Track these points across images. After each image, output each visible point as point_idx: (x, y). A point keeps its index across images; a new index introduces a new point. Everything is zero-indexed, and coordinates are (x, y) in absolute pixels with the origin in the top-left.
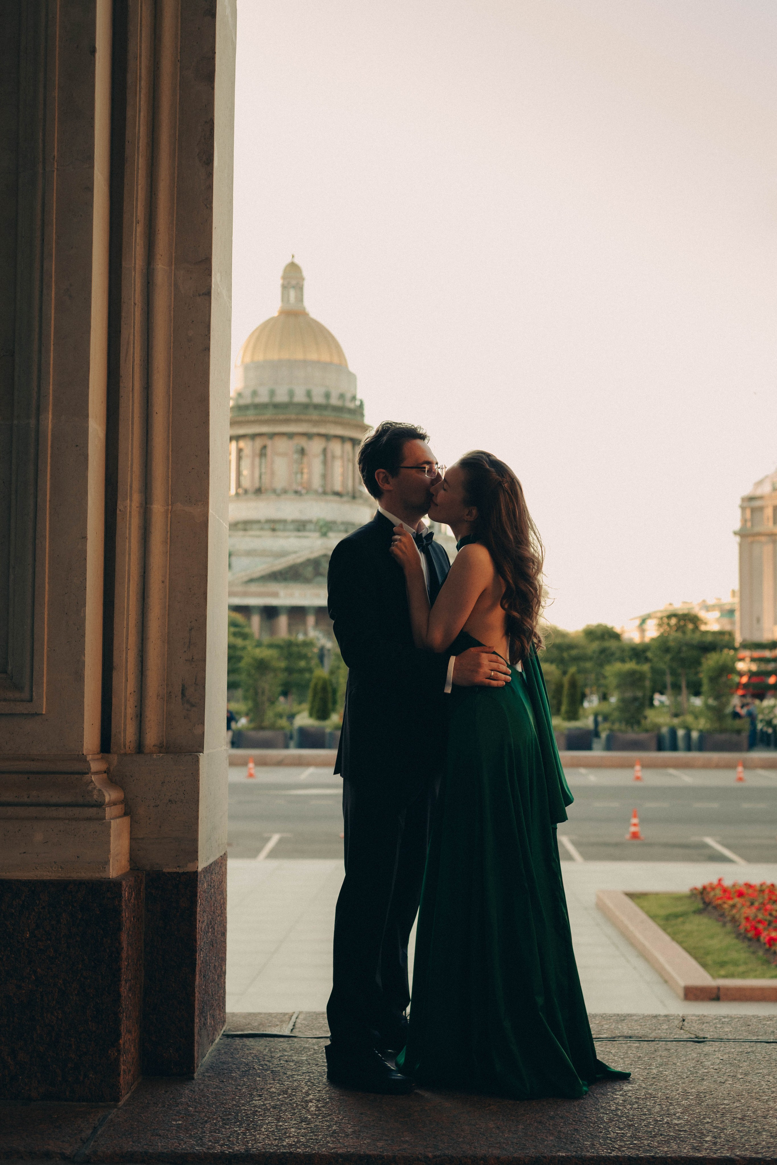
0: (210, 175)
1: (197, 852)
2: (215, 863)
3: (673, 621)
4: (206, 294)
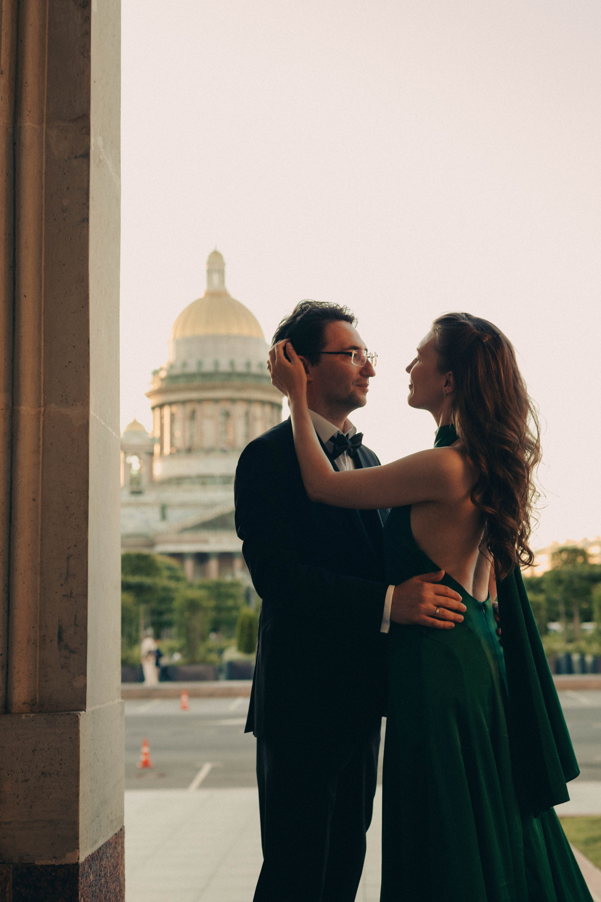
0: (87, 19)
1: (78, 838)
2: (107, 845)
3: (564, 556)
4: (83, 156)
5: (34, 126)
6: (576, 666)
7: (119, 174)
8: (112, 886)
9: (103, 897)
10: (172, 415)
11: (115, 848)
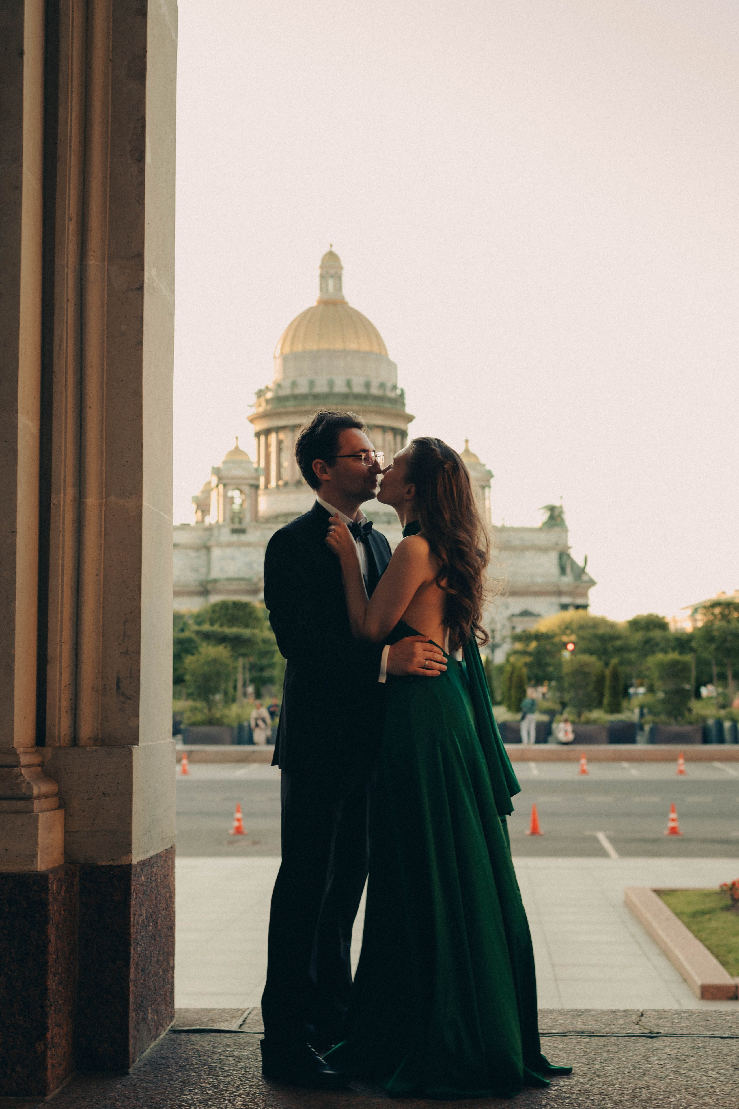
0: (142, 171)
1: (131, 845)
2: (158, 856)
3: (717, 610)
4: (139, 289)
5: (98, 263)
6: (727, 735)
7: (173, 291)
8: (163, 892)
9: (154, 898)
10: (280, 442)
11: (165, 861)
